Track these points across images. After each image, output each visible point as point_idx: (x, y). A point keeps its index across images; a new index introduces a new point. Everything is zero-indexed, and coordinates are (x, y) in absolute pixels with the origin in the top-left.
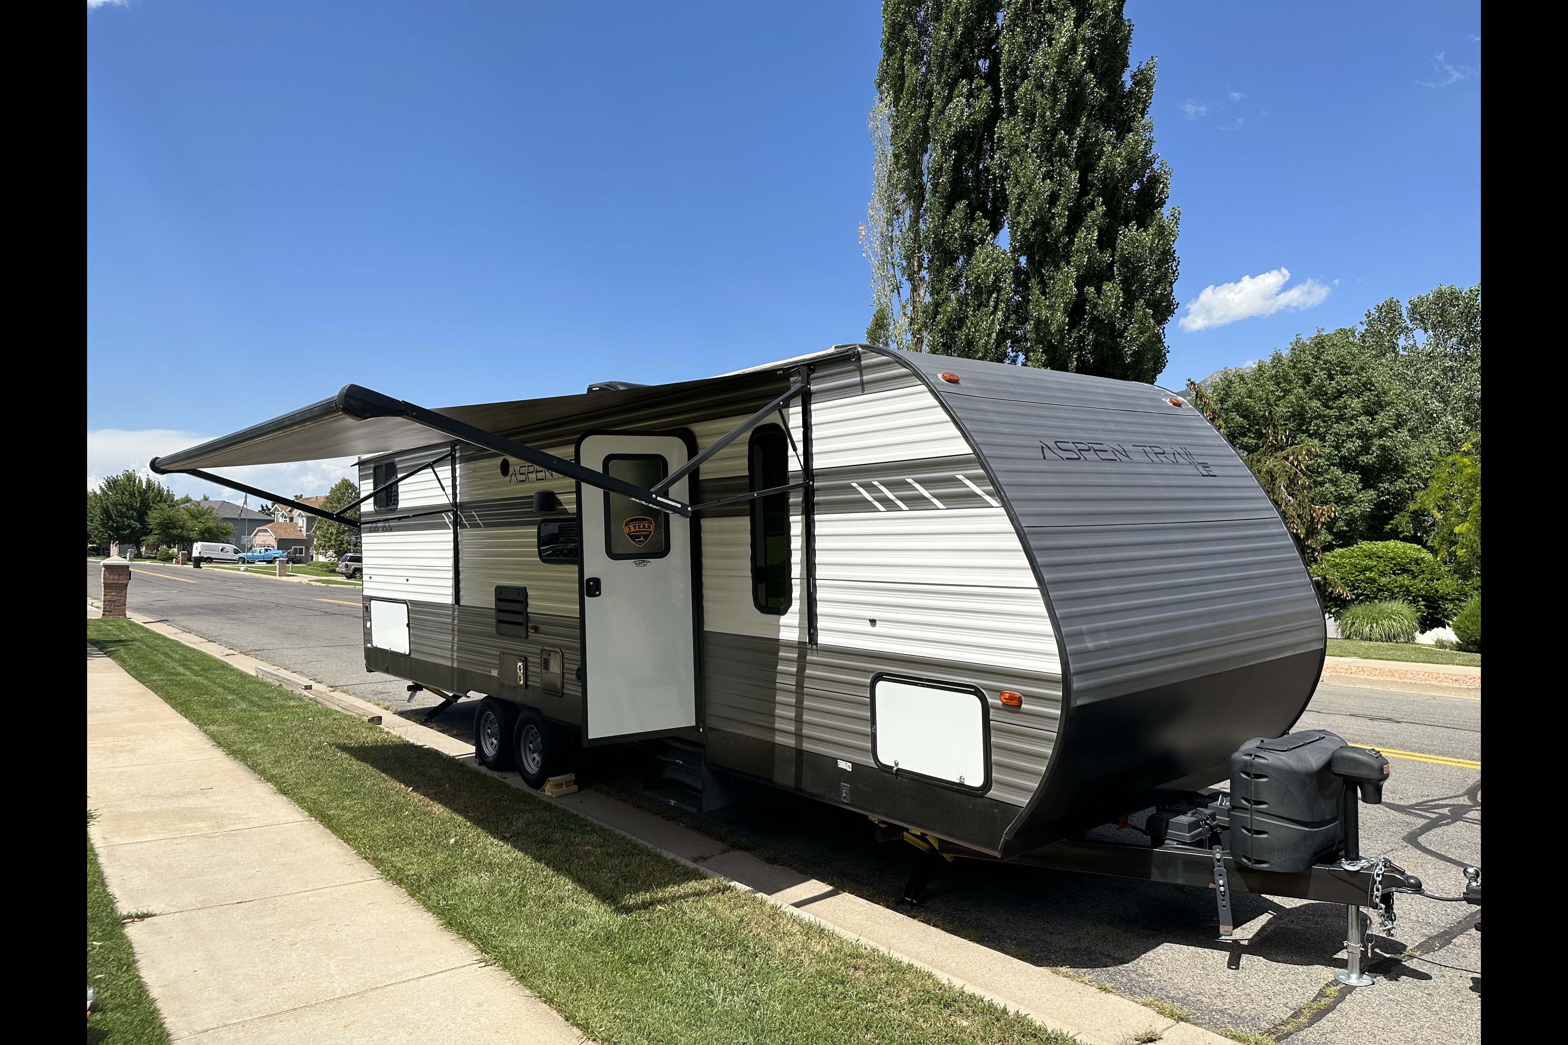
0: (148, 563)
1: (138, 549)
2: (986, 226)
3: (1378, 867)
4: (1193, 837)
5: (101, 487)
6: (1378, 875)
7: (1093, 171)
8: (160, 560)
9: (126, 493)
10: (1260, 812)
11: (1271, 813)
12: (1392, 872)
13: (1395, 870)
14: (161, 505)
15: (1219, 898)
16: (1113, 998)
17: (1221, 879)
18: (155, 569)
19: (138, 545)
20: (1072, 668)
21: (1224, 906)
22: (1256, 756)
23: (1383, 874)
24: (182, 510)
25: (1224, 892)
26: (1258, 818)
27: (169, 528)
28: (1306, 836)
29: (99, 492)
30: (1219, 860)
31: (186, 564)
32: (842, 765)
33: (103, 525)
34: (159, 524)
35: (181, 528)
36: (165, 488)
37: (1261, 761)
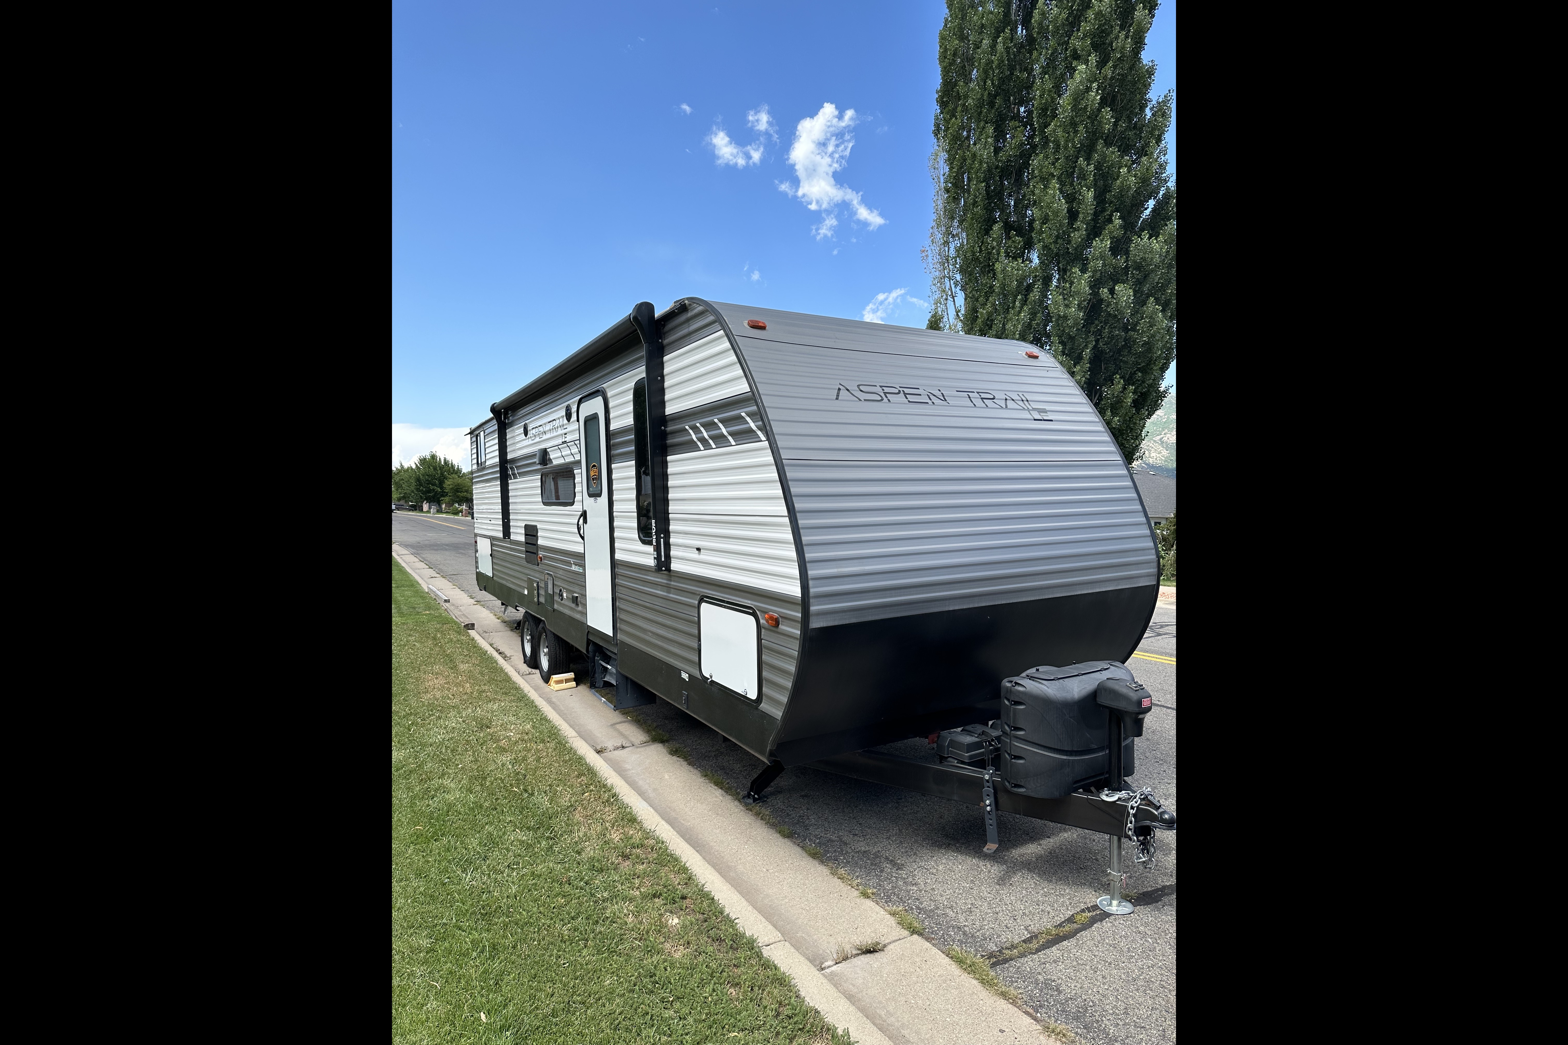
0: (444, 516)
1: (440, 505)
2: (1019, 242)
3: (1135, 800)
4: (971, 757)
5: (415, 463)
6: (1132, 808)
7: (1110, 191)
8: (452, 513)
9: (431, 468)
10: (1018, 738)
11: (1028, 739)
12: (1148, 805)
13: (1151, 804)
14: (453, 475)
15: (987, 817)
16: (869, 903)
17: (988, 799)
18: (445, 520)
19: (439, 503)
20: (813, 591)
21: (991, 825)
22: (1016, 683)
23: (1138, 807)
24: (467, 480)
25: (991, 811)
26: (1016, 744)
27: (458, 492)
28: (1062, 764)
29: (414, 467)
30: (988, 781)
31: (467, 517)
32: (685, 676)
33: (418, 490)
34: (452, 489)
35: (466, 492)
36: (456, 465)
37: (1020, 689)
